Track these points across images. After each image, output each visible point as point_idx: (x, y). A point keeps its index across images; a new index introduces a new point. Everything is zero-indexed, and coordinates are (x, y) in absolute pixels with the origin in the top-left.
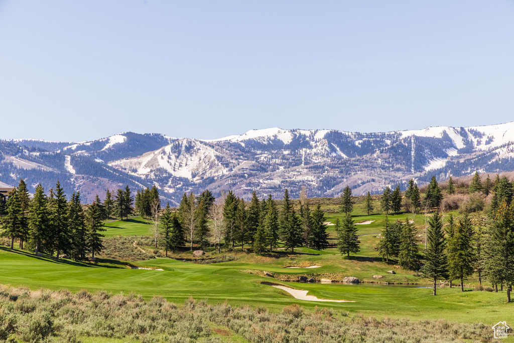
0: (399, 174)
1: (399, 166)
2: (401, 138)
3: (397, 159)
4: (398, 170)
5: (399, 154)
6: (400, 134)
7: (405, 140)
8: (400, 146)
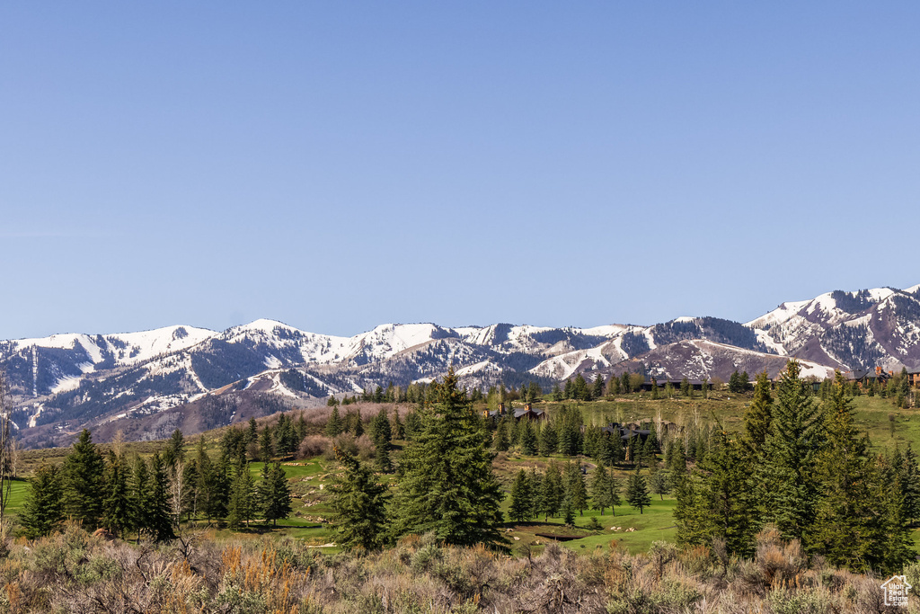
0: (17, 399)
1: (16, 387)
2: (17, 349)
3: (13, 378)
4: (16, 392)
5: (16, 371)
6: (16, 344)
7: (24, 351)
8: (17, 359)
